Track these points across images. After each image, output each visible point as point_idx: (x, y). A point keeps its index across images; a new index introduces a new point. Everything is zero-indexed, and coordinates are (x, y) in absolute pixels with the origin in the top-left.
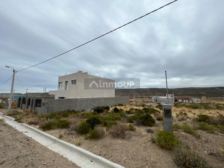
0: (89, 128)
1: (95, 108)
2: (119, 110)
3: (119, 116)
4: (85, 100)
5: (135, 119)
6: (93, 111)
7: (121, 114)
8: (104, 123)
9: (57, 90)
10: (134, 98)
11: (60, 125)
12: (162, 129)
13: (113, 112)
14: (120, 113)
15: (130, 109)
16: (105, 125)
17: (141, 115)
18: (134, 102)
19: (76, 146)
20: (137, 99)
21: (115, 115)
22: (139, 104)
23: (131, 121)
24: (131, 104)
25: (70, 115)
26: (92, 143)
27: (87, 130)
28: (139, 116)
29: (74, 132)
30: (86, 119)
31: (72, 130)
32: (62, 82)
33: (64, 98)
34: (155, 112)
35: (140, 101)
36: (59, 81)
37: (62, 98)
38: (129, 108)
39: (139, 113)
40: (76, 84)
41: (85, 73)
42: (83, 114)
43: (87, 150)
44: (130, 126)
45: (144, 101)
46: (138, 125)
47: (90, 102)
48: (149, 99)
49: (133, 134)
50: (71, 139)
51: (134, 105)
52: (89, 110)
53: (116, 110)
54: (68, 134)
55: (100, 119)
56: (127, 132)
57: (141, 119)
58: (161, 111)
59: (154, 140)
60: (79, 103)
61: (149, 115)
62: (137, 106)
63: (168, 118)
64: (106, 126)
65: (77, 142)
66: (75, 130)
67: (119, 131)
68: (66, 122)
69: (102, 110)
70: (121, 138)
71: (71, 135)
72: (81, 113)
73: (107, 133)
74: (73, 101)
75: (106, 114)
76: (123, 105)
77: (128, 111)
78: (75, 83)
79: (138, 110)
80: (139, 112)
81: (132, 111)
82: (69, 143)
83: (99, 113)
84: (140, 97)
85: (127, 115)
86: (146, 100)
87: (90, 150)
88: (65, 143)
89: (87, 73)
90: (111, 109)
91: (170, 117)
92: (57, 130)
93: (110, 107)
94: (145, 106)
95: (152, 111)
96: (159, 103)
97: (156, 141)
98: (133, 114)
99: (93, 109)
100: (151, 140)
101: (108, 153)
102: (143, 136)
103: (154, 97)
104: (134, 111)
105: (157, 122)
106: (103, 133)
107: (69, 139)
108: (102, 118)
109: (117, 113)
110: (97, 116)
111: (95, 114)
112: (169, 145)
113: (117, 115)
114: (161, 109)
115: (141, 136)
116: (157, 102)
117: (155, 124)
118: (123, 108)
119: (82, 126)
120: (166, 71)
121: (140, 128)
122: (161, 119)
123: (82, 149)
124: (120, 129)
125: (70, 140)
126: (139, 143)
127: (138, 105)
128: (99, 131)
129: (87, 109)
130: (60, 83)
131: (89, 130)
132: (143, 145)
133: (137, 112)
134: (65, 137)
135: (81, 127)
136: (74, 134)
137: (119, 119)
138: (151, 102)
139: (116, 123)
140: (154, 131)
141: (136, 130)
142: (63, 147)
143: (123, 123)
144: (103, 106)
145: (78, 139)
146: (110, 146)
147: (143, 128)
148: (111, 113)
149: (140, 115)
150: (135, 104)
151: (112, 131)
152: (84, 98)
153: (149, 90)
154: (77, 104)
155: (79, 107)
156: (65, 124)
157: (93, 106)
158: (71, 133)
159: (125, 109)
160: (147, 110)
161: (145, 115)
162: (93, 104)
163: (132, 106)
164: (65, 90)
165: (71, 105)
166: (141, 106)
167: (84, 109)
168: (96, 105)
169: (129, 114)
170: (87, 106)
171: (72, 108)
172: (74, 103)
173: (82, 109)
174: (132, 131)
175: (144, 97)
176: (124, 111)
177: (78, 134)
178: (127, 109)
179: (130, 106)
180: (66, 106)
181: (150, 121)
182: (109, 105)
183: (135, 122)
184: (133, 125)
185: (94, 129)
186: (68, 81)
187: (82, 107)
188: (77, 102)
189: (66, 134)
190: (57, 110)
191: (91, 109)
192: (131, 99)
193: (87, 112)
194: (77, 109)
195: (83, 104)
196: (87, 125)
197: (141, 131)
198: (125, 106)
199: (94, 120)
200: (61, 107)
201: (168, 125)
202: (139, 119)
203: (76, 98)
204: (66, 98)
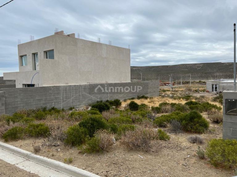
0: (86, 135)
1: (93, 103)
2: (138, 105)
3: (138, 116)
4: (74, 88)
5: (169, 121)
6: (90, 108)
7: (142, 112)
8: (112, 128)
9: (19, 71)
10: (168, 84)
11: (34, 132)
12: (220, 136)
13: (127, 110)
14: (141, 110)
15: (161, 105)
16: (114, 130)
17: (182, 113)
18: (168, 91)
19: (64, 164)
20: (176, 86)
21: (132, 115)
22: (179, 95)
23: (161, 125)
24: (163, 94)
25: (49, 117)
26: (92, 159)
27: (82, 140)
28: (177, 116)
29: (59, 143)
31: (55, 139)
32: (26, 55)
33: (33, 85)
34: (210, 109)
35: (181, 89)
36: (19, 54)
37: (29, 85)
39: (177, 111)
40: (54, 58)
41: (69, 35)
42: (72, 114)
43: (83, 169)
44: (160, 131)
45: (190, 90)
46: (175, 130)
47: (84, 93)
48: (200, 85)
49: (164, 145)
50: (55, 153)
51: (168, 96)
52: (82, 107)
53: (133, 107)
54: (49, 146)
55: (103, 120)
56: (152, 142)
57: (181, 120)
58: (222, 107)
59: (203, 155)
60: (63, 95)
61: (196, 113)
62: (175, 99)
63: (232, 116)
64: (115, 133)
65: (65, 158)
66: (61, 139)
67: (140, 140)
68: (43, 127)
69: (106, 105)
70: (143, 151)
71: (54, 147)
72: (67, 113)
73: (118, 143)
74: (50, 92)
75: (114, 114)
76: (146, 98)
77: (157, 108)
78: (52, 57)
79: (176, 106)
80: (179, 109)
81: (163, 107)
82: (52, 159)
83: (101, 111)
84: (181, 81)
85: (153, 115)
86: (194, 87)
87: (90, 169)
88: (46, 159)
89: (74, 34)
90: (124, 105)
92: (28, 141)
93: (121, 101)
94: (192, 97)
95: (204, 107)
96: (221, 92)
97: (206, 156)
98: (167, 112)
99: (90, 105)
100: (197, 155)
101: (119, 173)
102: (182, 149)
103: (210, 82)
104: (168, 107)
105: (211, 126)
106: (110, 144)
107: (51, 154)
108: (107, 120)
109: (134, 112)
111: (95, 114)
112: (229, 161)
113: (136, 115)
115: (179, 149)
116: (216, 90)
117: (207, 129)
118: (146, 102)
119: (73, 133)
120: (235, 25)
121: (178, 136)
122: (219, 120)
123: (76, 168)
124: (141, 137)
125: (53, 155)
126: (176, 159)
127: (177, 96)
128: (102, 140)
129: (79, 105)
130: (21, 57)
131: (86, 139)
132: (182, 162)
133: (174, 109)
134: (44, 150)
135: (70, 134)
136: (59, 145)
137: (138, 121)
138: (204, 91)
139: (133, 127)
140: (204, 141)
141: (171, 139)
142: (42, 166)
143: (147, 129)
144: (109, 100)
145: (68, 153)
146: (124, 163)
147: (185, 136)
148: (123, 111)
149: (180, 113)
150: (171, 95)
151: (126, 140)
152: (71, 86)
153: (202, 67)
154: (59, 96)
155: (63, 101)
156: (42, 130)
157: (90, 100)
158: (53, 144)
159: (150, 104)
160: (193, 104)
161: (189, 114)
162: (90, 96)
163: (164, 99)
164: (33, 70)
165: (48, 99)
166: (183, 98)
167: (74, 105)
168: (94, 98)
169: (158, 113)
170: (78, 100)
171: (50, 104)
172: (53, 94)
173: (68, 105)
174: (163, 140)
175: (191, 81)
176: (149, 107)
177: (67, 145)
178: (155, 104)
179: (160, 100)
180: (38, 100)
181: (198, 123)
182: (120, 97)
183: (168, 125)
184: (165, 130)
185: (93, 136)
186: (37, 53)
187: (68, 101)
188: (58, 94)
189: (45, 146)
190: (23, 108)
191: (87, 105)
192: (163, 85)
193: (79, 110)
194: (60, 105)
195: (70, 96)
196: (81, 131)
197: (180, 140)
198: (150, 98)
199: (92, 122)
200: (29, 102)
201: (231, 129)
202: (178, 121)
203: (56, 86)
204: (37, 86)
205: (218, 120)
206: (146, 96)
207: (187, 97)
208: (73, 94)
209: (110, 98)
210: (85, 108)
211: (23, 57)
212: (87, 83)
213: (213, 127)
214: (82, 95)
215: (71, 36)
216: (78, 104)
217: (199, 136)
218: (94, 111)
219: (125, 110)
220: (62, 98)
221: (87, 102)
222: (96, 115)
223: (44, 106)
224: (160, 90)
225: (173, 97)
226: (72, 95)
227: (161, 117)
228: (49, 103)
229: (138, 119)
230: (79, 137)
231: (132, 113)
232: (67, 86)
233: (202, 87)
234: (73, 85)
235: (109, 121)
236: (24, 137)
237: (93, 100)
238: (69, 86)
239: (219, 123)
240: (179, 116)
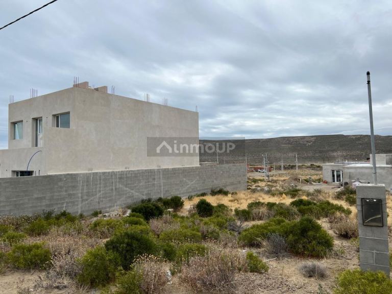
0: (117, 265)
1: (135, 204)
2: (212, 206)
3: (212, 227)
4: (102, 177)
5: (265, 236)
6: (129, 212)
7: (220, 219)
8: (165, 251)
9: (7, 148)
10: (261, 169)
11: (22, 260)
12: (353, 265)
13: (193, 216)
14: (218, 216)
15: (250, 206)
16: (169, 255)
17: (287, 221)
18: (261, 180)
20: (274, 172)
21: (202, 225)
22: (280, 189)
23: (252, 244)
24: (253, 187)
25: (54, 229)
27: (110, 275)
28: (278, 227)
29: (66, 282)
30: (105, 241)
31: (59, 274)
32: (22, 121)
33: (30, 173)
34: (333, 213)
35: (283, 177)
36: (9, 119)
37: (23, 173)
38: (246, 200)
39: (278, 218)
40: (69, 127)
41: (97, 89)
42: (96, 225)
44: (250, 256)
45: (297, 179)
46: (276, 253)
47: (120, 186)
48: (313, 172)
49: (258, 282)
51: (262, 190)
52: (116, 212)
53: (204, 209)
54: (46, 288)
55: (151, 237)
56: (238, 277)
57: (286, 234)
58: (354, 209)
60: (83, 189)
61: (310, 221)
62: (273, 195)
63: (375, 228)
64: (170, 260)
66: (71, 274)
67: (214, 274)
68: (39, 251)
69: (157, 208)
71: (56, 290)
72: (88, 222)
73: (176, 280)
74: (60, 184)
75: (170, 223)
76: (226, 193)
77: (244, 211)
78: (67, 124)
79: (275, 207)
80: (281, 214)
81: (255, 210)
83: (147, 219)
84: (282, 165)
85: (239, 223)
86: (303, 174)
89: (105, 88)
90: (188, 206)
91: (383, 226)
92: (10, 277)
93: (183, 199)
94: (300, 193)
95: (323, 209)
96: (346, 184)
98: (260, 219)
99: (129, 207)
102: (290, 289)
103: (328, 167)
104: (263, 210)
105: (337, 243)
106: (161, 282)
108: (158, 235)
109: (206, 219)
110: (139, 227)
111: (136, 223)
113: (208, 224)
114: (352, 202)
115: (285, 289)
116: (339, 180)
117: (330, 250)
118: (225, 200)
119: (93, 263)
120: (368, 74)
121: (282, 265)
122: (350, 233)
124: (217, 268)
127: (277, 190)
128: (147, 275)
129: (110, 207)
130: (14, 124)
131: (117, 274)
133: (273, 212)
135: (87, 265)
136: (65, 287)
137: (215, 237)
138: (319, 180)
139: (203, 249)
140: (328, 273)
141: (269, 270)
143: (228, 250)
144: (162, 197)
147: (294, 263)
148: (187, 217)
149: (283, 221)
150: (266, 189)
151: (191, 274)
152: (97, 173)
153: (314, 142)
154: (74, 192)
155: (83, 201)
156: (37, 256)
157: (130, 197)
158: (56, 284)
159: (232, 204)
160: (305, 205)
161: (298, 222)
162: (130, 190)
163: (256, 195)
164: (33, 146)
165: (55, 197)
166: (286, 194)
167: (101, 207)
168: (137, 194)
169: (246, 220)
170: (108, 199)
171: (59, 206)
172: (65, 189)
173: (91, 208)
174: (256, 272)
175: (297, 165)
176: (231, 210)
177: (81, 286)
178: (241, 203)
179: (249, 196)
180: (37, 199)
181: (314, 239)
182: (182, 192)
183: (264, 244)
184: (259, 253)
185: (130, 269)
186: (42, 117)
187: (92, 200)
188: (74, 187)
189: (40, 289)
190: (10, 213)
191: (124, 206)
192: (252, 171)
193: (109, 216)
194: (76, 207)
195: (95, 191)
196: (107, 258)
197: (286, 271)
198: (233, 194)
199: (130, 241)
200: (21, 202)
201: (374, 252)
202: (280, 236)
203: (72, 174)
204: (37, 175)
205: (347, 234)
206: (225, 189)
207: (293, 191)
208: (100, 187)
209: (164, 194)
210: (119, 213)
211: (16, 125)
212: (126, 168)
213: (340, 245)
214: (116, 189)
215: (102, 90)
216: (108, 205)
217: (319, 263)
218: (135, 219)
219: (189, 216)
220: (80, 195)
221: (125, 202)
222: (138, 226)
223: (48, 209)
224: (249, 179)
225: (269, 192)
226: (98, 190)
227: (252, 228)
228: (57, 204)
229: (211, 233)
230: (105, 269)
231: (202, 220)
232: (90, 173)
233: (317, 175)
234: (100, 173)
235: (161, 237)
236: (3, 270)
237: (135, 197)
238: (93, 173)
239: (350, 238)
240: (282, 226)
